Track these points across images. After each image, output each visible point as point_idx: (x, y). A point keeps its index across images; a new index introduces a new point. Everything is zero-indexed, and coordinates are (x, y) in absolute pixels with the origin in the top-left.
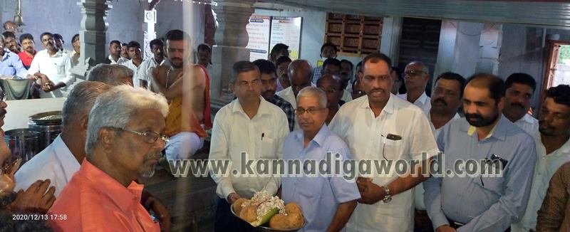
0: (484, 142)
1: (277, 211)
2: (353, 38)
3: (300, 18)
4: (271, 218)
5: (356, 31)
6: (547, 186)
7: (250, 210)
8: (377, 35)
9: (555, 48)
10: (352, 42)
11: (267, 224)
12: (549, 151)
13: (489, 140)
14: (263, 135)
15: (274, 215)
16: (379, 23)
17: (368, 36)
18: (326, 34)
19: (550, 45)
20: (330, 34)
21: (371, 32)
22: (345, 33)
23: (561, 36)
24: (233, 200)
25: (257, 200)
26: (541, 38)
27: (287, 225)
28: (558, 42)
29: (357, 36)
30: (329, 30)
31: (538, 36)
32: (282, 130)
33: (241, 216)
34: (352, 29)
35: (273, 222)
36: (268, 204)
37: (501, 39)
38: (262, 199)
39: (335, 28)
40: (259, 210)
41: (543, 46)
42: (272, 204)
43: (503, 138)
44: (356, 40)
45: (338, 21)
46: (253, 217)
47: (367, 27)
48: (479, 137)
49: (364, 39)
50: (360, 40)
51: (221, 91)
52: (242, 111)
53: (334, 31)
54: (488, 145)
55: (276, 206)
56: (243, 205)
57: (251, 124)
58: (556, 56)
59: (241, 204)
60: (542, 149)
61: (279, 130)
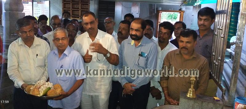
0: (138, 47)
1: (50, 88)
2: (76, 10)
3: (48, 1)
4: (47, 92)
5: (77, 7)
6: (163, 63)
7: (35, 90)
8: (88, 9)
9: (160, 13)
10: (76, 13)
11: (45, 94)
12: (162, 49)
13: (139, 46)
14: (37, 55)
15: (49, 90)
16: (88, 3)
17: (83, 10)
18: (63, 9)
19: (158, 12)
20: (64, 9)
21: (84, 8)
22: (72, 8)
23: (162, 8)
24: (24, 87)
25: (38, 85)
26: (154, 9)
27: (56, 94)
28: (161, 11)
29: (78, 10)
30: (64, 7)
31: (153, 8)
32: (47, 51)
33: (31, 93)
34: (75, 6)
35: (48, 93)
36: (44, 86)
37: (139, 10)
38: (41, 84)
39: (67, 6)
40: (40, 89)
41: (156, 13)
42: (47, 85)
43: (145, 45)
44: (78, 11)
45: (68, 3)
46: (38, 93)
47: (82, 5)
48: (136, 45)
49: (82, 11)
50: (80, 12)
51: (10, 36)
52: (23, 44)
53: (67, 7)
54: (140, 48)
55: (49, 86)
56: (31, 88)
57: (30, 50)
58: (160, 17)
59: (30, 88)
60: (159, 48)
61: (46, 51)
